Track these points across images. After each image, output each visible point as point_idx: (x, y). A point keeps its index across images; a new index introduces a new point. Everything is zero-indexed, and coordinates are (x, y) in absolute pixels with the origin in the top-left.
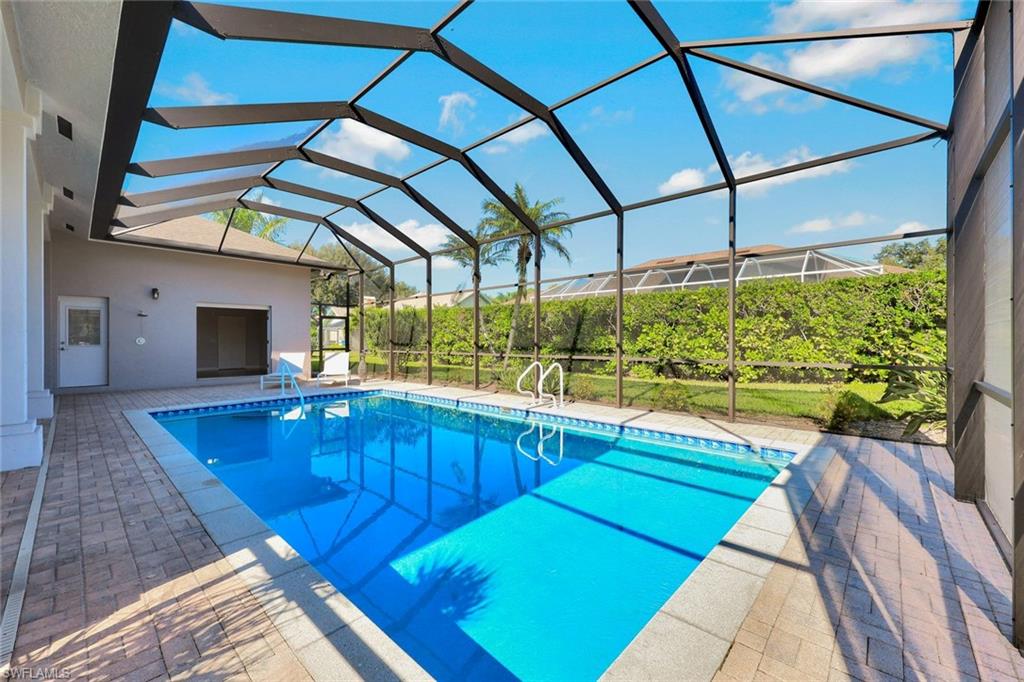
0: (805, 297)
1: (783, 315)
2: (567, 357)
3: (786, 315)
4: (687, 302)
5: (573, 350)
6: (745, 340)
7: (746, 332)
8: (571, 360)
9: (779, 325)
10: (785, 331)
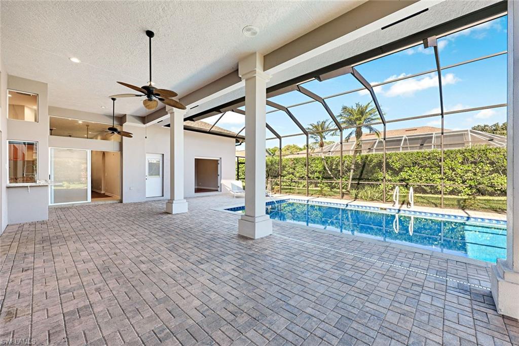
0: (504, 155)
1: (489, 163)
2: (357, 182)
3: (492, 163)
4: (431, 157)
5: (360, 179)
6: (466, 175)
7: (467, 171)
8: (358, 184)
9: (487, 168)
10: (490, 171)
